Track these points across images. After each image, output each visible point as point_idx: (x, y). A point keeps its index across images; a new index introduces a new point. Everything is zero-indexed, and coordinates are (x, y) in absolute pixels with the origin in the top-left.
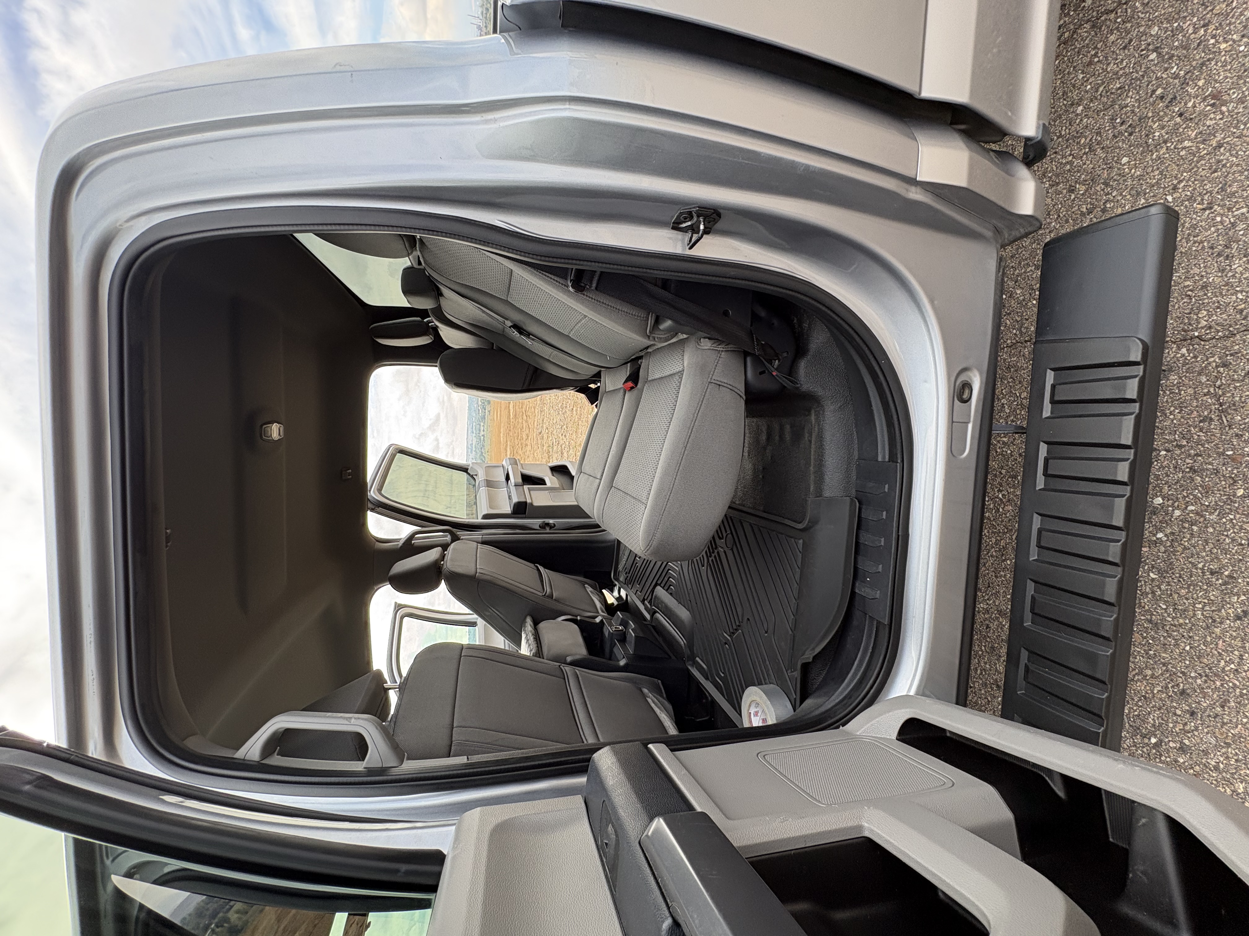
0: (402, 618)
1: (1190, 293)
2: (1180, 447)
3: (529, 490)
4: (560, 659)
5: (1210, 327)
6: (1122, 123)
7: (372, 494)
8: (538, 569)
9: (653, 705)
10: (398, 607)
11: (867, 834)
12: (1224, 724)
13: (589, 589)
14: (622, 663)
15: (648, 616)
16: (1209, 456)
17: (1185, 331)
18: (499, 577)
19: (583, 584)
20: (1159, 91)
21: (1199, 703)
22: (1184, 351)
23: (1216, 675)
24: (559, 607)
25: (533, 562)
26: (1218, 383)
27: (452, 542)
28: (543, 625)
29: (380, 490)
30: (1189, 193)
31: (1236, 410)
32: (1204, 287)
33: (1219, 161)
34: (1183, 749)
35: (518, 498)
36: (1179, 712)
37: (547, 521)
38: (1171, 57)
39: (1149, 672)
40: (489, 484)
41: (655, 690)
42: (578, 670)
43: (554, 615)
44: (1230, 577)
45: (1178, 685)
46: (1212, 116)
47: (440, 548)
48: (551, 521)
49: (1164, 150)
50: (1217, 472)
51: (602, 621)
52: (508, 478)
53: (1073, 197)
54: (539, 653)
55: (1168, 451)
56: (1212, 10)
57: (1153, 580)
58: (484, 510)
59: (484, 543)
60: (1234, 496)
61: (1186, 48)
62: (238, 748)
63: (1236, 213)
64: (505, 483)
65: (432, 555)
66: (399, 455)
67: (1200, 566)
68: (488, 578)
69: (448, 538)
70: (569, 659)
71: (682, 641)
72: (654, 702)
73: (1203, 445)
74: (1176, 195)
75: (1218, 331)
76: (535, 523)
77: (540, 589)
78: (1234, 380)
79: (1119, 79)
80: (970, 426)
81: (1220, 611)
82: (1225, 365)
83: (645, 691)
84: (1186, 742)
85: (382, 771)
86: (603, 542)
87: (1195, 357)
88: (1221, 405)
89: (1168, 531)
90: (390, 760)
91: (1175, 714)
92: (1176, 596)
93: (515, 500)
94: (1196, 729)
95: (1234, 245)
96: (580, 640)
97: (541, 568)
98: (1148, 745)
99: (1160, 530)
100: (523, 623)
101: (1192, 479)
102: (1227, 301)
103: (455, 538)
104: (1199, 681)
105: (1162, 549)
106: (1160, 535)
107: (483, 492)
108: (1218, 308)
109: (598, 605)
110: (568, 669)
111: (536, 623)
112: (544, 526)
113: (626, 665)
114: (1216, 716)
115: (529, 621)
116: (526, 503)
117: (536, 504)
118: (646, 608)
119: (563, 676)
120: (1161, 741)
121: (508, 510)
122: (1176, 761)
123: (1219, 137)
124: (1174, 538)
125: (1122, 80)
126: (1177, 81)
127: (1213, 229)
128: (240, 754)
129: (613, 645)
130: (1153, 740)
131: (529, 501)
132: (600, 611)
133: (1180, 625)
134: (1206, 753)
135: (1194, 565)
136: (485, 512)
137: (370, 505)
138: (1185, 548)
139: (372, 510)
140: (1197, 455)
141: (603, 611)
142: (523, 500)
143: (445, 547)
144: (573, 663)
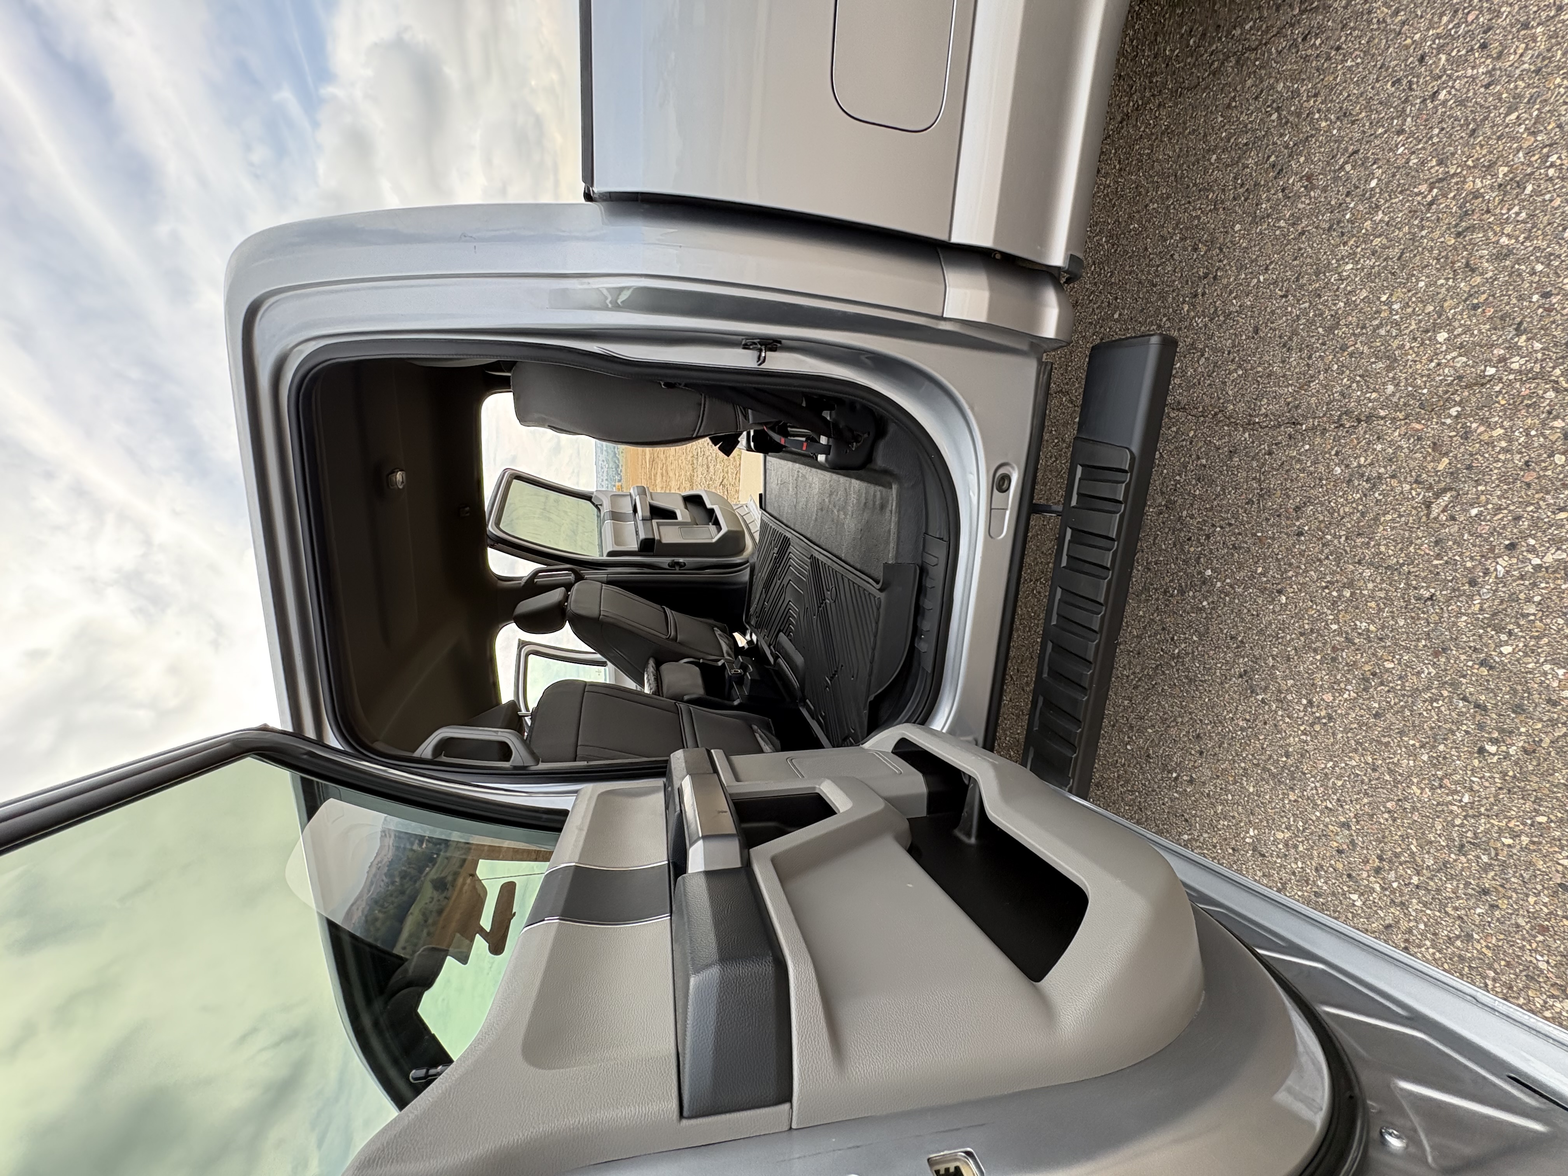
0: (527, 655)
1: (1259, 379)
2: (1230, 525)
3: (658, 525)
4: (678, 698)
5: (1267, 416)
6: (1242, 185)
7: (491, 528)
8: (665, 612)
9: (759, 739)
10: (522, 644)
11: (817, 791)
12: (1218, 760)
13: (718, 632)
14: (736, 703)
15: (772, 660)
16: (1247, 536)
17: (1250, 415)
18: (623, 620)
19: (712, 627)
20: (1273, 159)
21: (1206, 745)
22: (1247, 435)
23: (1220, 722)
24: (684, 650)
25: (661, 604)
26: (1263, 470)
27: (576, 582)
28: (665, 667)
29: (497, 523)
30: (1274, 277)
31: (1269, 496)
32: (1269, 376)
33: (1300, 249)
34: (1191, 781)
35: (646, 533)
36: (1193, 752)
37: (677, 559)
38: (1287, 123)
39: (1180, 720)
40: (616, 516)
41: (766, 727)
42: (692, 707)
43: (676, 658)
44: (1242, 642)
45: (1196, 730)
46: (1303, 199)
47: (563, 589)
48: (681, 560)
49: (1265, 226)
50: (1248, 550)
51: (724, 664)
52: (635, 510)
53: (1195, 257)
54: (658, 690)
55: (1221, 527)
56: (1323, 80)
57: (1194, 642)
58: (609, 547)
59: (609, 583)
60: (1256, 573)
61: (1299, 115)
62: (414, 751)
63: (1302, 306)
64: (632, 516)
65: (556, 596)
66: (515, 481)
67: (1225, 631)
68: (611, 621)
69: (572, 577)
70: (686, 698)
71: (796, 684)
72: (761, 737)
73: (1244, 525)
74: (1267, 276)
75: (1271, 420)
76: (665, 561)
77: (665, 631)
78: (1273, 468)
79: (1247, 133)
80: (1008, 512)
81: (1230, 670)
82: (1270, 453)
83: (755, 727)
84: (1194, 776)
85: (524, 768)
86: (735, 584)
87: (1253, 442)
88: (1261, 490)
89: (1210, 600)
90: (528, 761)
91: (1191, 754)
92: (1206, 656)
93: (642, 536)
94: (1201, 766)
95: (1295, 339)
96: (700, 681)
97: (668, 610)
98: (1170, 778)
99: (1206, 598)
100: (645, 667)
101: (1233, 555)
102: (1281, 392)
103: (579, 578)
104: (1209, 727)
105: (1204, 615)
106: (1205, 603)
107: (608, 523)
108: (1275, 397)
109: (725, 648)
110: (682, 706)
111: (658, 665)
112: (673, 565)
113: (740, 704)
114: (1215, 754)
115: (651, 663)
116: (654, 539)
117: (665, 541)
118: (772, 653)
119: (677, 712)
120: (1179, 775)
121: (634, 546)
122: (1185, 791)
123: (1305, 222)
124: (1214, 606)
125: (1249, 135)
126: (1286, 151)
127: (1284, 318)
128: (417, 754)
129: (731, 687)
130: (1174, 775)
131: (657, 537)
132: (725, 655)
133: (1205, 681)
134: (1204, 783)
135: (1222, 631)
136: (610, 549)
137: (489, 541)
138: (1219, 616)
139: (492, 547)
140: (1240, 534)
141: (729, 655)
142: (650, 536)
143: (568, 586)
144: (690, 702)
